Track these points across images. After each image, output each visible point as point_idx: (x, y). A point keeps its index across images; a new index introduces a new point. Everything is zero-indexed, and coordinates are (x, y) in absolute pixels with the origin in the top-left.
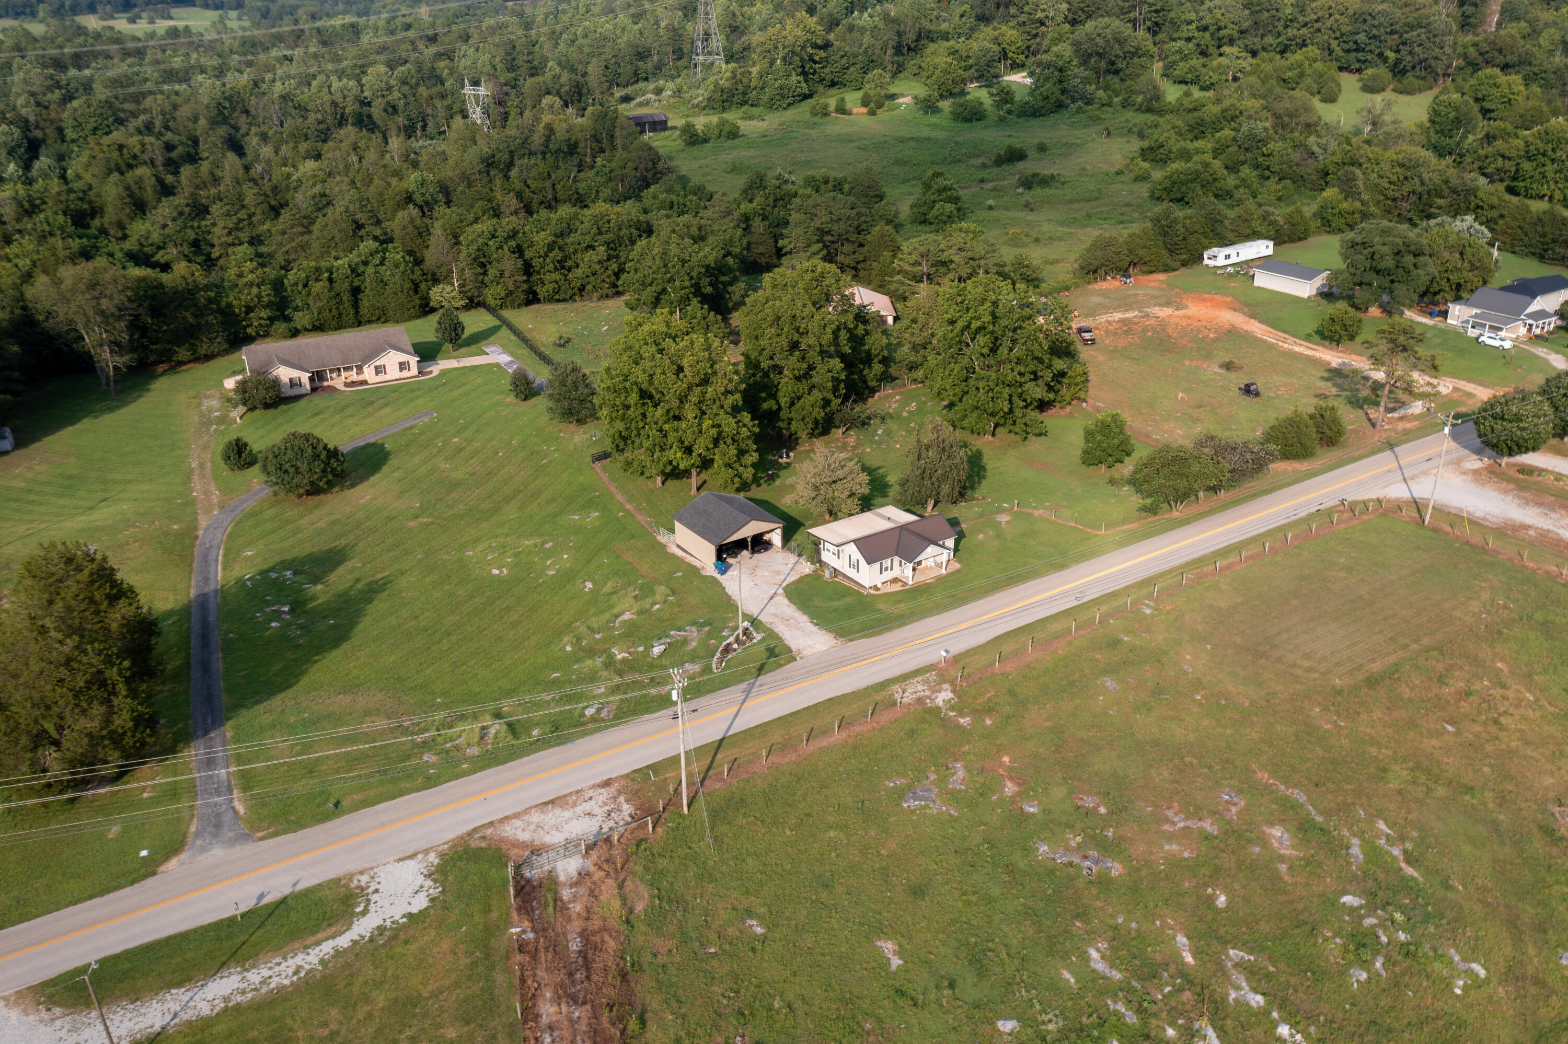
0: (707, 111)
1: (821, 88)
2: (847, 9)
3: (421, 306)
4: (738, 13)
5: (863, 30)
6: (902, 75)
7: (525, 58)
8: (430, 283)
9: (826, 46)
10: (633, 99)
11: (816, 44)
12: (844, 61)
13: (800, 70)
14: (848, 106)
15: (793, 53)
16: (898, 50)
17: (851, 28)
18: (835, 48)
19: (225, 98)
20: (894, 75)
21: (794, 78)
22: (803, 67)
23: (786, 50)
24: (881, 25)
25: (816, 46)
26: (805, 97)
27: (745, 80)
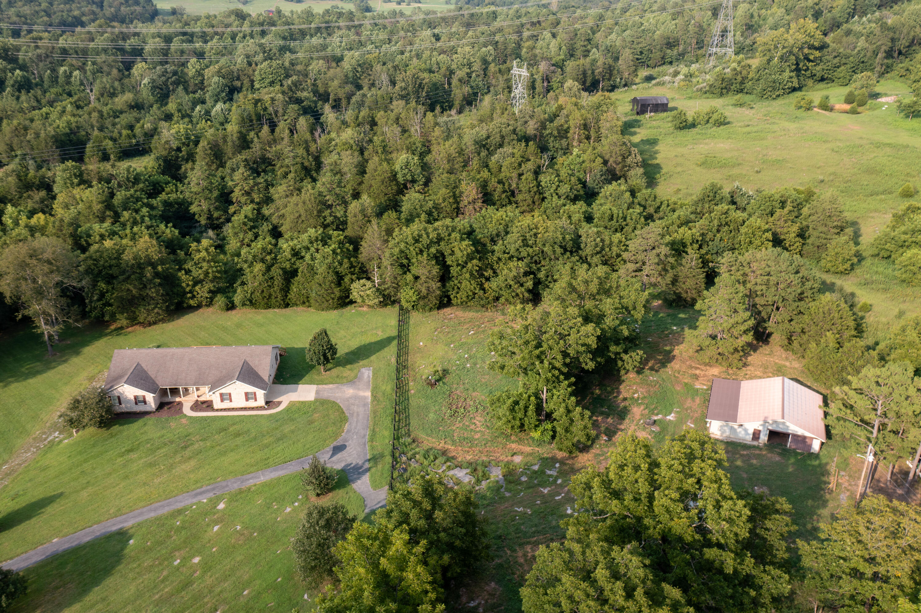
0: (707, 95)
1: (810, 82)
2: (849, 14)
3: (340, 298)
4: (756, 15)
5: (859, 35)
6: (888, 75)
7: (582, 43)
8: (354, 277)
9: (822, 47)
10: (654, 79)
11: (813, 45)
12: (836, 60)
13: (794, 67)
14: (832, 101)
15: (791, 52)
16: (889, 54)
17: (848, 33)
18: (830, 49)
19: (359, 65)
20: (881, 75)
21: (787, 74)
22: (797, 64)
23: (785, 51)
24: (877, 31)
25: (812, 47)
26: (794, 90)
27: (744, 72)
